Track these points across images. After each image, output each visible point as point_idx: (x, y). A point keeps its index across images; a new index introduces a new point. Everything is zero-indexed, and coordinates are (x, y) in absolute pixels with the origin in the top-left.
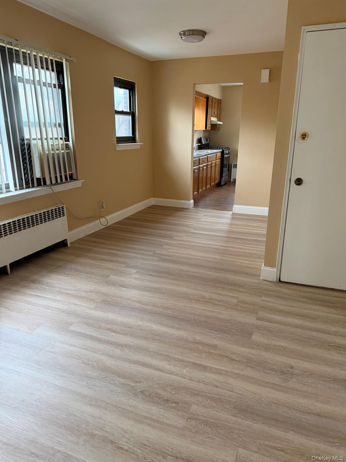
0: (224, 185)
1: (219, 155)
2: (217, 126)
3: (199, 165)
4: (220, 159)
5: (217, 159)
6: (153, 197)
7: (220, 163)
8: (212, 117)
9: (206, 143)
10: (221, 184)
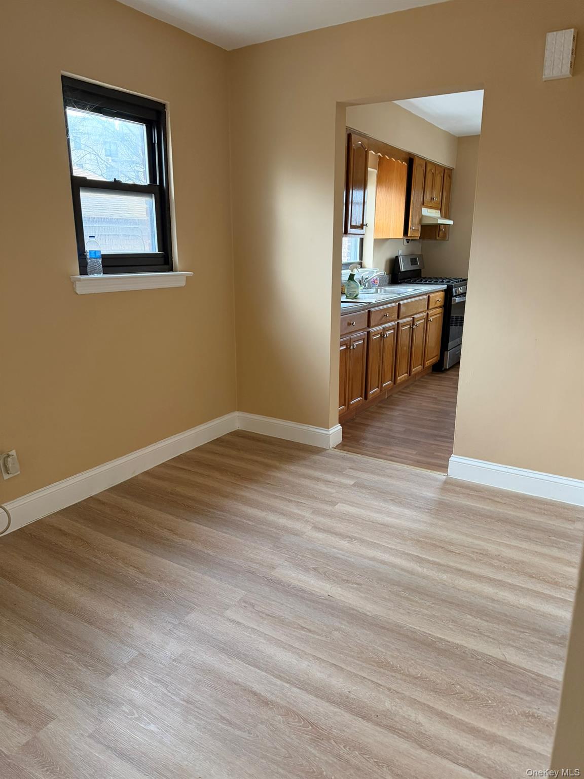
0: (451, 368)
1: (439, 298)
2: (440, 230)
3: (369, 326)
4: (440, 307)
5: (430, 307)
6: (240, 409)
7: (442, 316)
8: (423, 209)
9: (408, 269)
10: (443, 367)
